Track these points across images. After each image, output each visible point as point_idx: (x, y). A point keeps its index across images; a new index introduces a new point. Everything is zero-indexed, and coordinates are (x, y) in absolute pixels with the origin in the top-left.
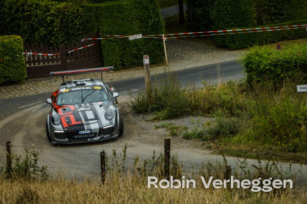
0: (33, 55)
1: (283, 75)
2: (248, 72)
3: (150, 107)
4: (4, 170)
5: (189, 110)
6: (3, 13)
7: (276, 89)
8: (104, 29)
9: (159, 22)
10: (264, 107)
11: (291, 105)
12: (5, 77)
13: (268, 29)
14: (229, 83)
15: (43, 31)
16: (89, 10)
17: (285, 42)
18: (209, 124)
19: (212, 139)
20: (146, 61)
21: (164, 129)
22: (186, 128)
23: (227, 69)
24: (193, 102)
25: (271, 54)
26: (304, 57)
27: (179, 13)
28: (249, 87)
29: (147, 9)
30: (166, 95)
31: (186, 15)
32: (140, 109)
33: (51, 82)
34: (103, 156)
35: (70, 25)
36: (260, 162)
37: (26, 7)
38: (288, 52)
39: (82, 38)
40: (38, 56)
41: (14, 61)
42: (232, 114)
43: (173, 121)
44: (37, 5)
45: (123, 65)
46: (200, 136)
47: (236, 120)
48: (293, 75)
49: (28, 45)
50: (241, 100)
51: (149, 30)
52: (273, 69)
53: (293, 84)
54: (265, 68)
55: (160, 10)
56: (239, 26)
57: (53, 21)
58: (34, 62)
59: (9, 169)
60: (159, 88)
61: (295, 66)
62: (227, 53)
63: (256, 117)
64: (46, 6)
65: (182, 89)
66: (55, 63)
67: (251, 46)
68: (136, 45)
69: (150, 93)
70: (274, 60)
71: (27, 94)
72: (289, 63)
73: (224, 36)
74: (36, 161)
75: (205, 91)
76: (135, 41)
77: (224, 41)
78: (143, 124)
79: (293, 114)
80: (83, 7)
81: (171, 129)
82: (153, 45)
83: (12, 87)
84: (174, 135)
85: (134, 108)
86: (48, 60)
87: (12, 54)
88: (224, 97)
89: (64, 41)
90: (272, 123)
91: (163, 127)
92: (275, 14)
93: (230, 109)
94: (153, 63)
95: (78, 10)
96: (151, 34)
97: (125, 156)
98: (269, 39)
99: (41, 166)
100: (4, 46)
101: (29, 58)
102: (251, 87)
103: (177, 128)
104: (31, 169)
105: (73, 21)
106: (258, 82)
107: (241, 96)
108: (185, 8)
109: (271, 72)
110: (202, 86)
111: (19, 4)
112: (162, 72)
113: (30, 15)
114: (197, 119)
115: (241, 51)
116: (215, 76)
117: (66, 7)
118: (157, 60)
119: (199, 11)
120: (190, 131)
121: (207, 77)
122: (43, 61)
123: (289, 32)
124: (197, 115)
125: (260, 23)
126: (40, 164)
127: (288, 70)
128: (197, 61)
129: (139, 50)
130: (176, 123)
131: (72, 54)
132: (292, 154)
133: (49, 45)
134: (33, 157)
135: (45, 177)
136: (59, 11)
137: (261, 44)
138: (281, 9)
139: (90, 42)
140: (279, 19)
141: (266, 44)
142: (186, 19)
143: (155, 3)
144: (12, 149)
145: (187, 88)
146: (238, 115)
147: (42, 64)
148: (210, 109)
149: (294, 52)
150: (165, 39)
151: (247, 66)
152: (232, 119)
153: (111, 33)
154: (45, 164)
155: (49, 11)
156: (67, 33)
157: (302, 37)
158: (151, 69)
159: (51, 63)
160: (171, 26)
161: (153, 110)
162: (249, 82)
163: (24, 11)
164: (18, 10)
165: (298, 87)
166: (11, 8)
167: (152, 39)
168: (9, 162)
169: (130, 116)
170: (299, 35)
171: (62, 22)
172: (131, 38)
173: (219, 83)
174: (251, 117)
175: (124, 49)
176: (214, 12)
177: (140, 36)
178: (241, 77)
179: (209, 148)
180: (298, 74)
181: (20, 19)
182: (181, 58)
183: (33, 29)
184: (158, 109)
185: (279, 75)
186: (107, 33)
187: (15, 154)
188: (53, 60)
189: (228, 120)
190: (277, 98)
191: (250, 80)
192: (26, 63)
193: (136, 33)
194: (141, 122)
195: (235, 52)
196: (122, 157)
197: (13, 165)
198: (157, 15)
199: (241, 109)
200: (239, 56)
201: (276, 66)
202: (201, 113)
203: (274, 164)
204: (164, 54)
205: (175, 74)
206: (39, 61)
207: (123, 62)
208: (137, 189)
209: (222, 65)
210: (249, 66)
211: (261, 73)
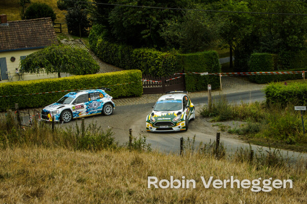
0: (147, 82)
1: (287, 100)
2: (267, 97)
3: (210, 114)
4: (128, 144)
5: (232, 117)
6: (132, 57)
7: (283, 108)
8: (187, 68)
9: (218, 66)
10: (275, 118)
11: (291, 117)
12: (131, 93)
13: (280, 73)
14: (256, 103)
15: (153, 68)
16: (179, 57)
17: (289, 81)
18: (243, 126)
19: (244, 134)
20: (209, 88)
21: (217, 127)
22: (230, 127)
23: (255, 94)
24: (235, 112)
25: (281, 87)
26: (300, 90)
27: (229, 61)
28: (267, 106)
29: (212, 58)
30: (219, 107)
31: (233, 63)
32: (205, 115)
33: (156, 97)
34: (182, 140)
35: (168, 65)
36: (270, 149)
37: (144, 54)
38: (291, 87)
39: (174, 73)
40: (150, 82)
41: (136, 84)
42: (257, 121)
43: (223, 123)
44: (151, 53)
45: (196, 89)
46: (237, 132)
47: (258, 124)
48: (293, 100)
49: (145, 75)
50: (262, 113)
51: (212, 70)
52: (281, 96)
53: (293, 106)
54: (277, 95)
55: (219, 59)
56: (264, 71)
57: (159, 63)
58: (147, 85)
59: (130, 144)
60: (216, 103)
61: (295, 95)
62: (256, 85)
63: (271, 123)
64: (155, 54)
65: (229, 104)
66: (159, 86)
67: (270, 82)
68: (205, 79)
69: (210, 106)
70: (282, 91)
71: (142, 103)
72: (291, 93)
73: (255, 76)
74: (145, 140)
75: (242, 106)
76: (204, 76)
77: (255, 79)
78: (206, 123)
79: (291, 123)
80: (176, 55)
81: (221, 127)
82: (214, 79)
83: (134, 99)
84: (223, 130)
85: (201, 114)
86: (155, 85)
87: (135, 80)
88: (252, 111)
89: (164, 74)
90: (279, 127)
91: (217, 125)
92: (285, 65)
93: (255, 118)
94: (213, 89)
95: (173, 57)
96: (213, 72)
97: (194, 141)
98: (280, 79)
99: (147, 144)
100: (131, 75)
101: (145, 83)
102: (268, 106)
103: (224, 127)
104: (142, 145)
105: (170, 63)
106: (272, 103)
107: (262, 110)
108: (233, 59)
109: (280, 97)
110: (240, 104)
111: (141, 52)
112: (218, 94)
113: (147, 59)
114: (237, 122)
115: (264, 85)
116: (248, 98)
117: (166, 55)
118: (216, 87)
119: (241, 61)
120: (232, 129)
121: (243, 99)
122: (153, 85)
123: (292, 75)
124: (236, 120)
125: (276, 69)
126: (147, 143)
127: (290, 97)
128: (239, 89)
129: (206, 81)
130: (224, 124)
131: (168, 82)
132: (289, 145)
133: (156, 77)
134: (143, 139)
135: (149, 150)
136: (163, 57)
137: (275, 81)
138: (288, 62)
139: (179, 75)
140: (287, 67)
141: (279, 81)
142: (234, 65)
143: (216, 55)
144: (132, 133)
145: (232, 104)
146: (260, 122)
147: (151, 86)
148: (244, 117)
149: (294, 87)
150: (221, 76)
151: (267, 93)
152: (257, 123)
153: (191, 71)
154: (150, 143)
155: (157, 57)
156: (166, 70)
157: (299, 79)
158: (212, 93)
159: (156, 86)
160: (225, 69)
161: (212, 116)
162: (267, 103)
163: (143, 56)
164: (140, 56)
165: (295, 107)
166: (136, 55)
167: (213, 75)
168: (131, 140)
169: (199, 119)
170: (298, 77)
171: (164, 63)
172: (202, 74)
173: (250, 102)
174: (268, 123)
175: (198, 80)
176: (250, 62)
177: (207, 74)
178: (263, 100)
179: (242, 139)
180: (296, 99)
181: (141, 61)
182: (230, 87)
183: (148, 67)
184: (215, 116)
185: (285, 100)
186: (188, 71)
187: (134, 136)
188: (157, 85)
189: (253, 124)
190: (283, 113)
191: (268, 101)
192: (143, 85)
193: (205, 72)
194: (204, 122)
195: (260, 85)
196: (193, 141)
197: (133, 142)
198: (217, 62)
199: (262, 118)
200: (263, 87)
201: (283, 94)
202: (239, 119)
203: (278, 150)
204: (220, 84)
205: (225, 96)
206: (150, 85)
207: (196, 87)
208: (198, 160)
209: (253, 92)
210: (268, 93)
211: (274, 98)
